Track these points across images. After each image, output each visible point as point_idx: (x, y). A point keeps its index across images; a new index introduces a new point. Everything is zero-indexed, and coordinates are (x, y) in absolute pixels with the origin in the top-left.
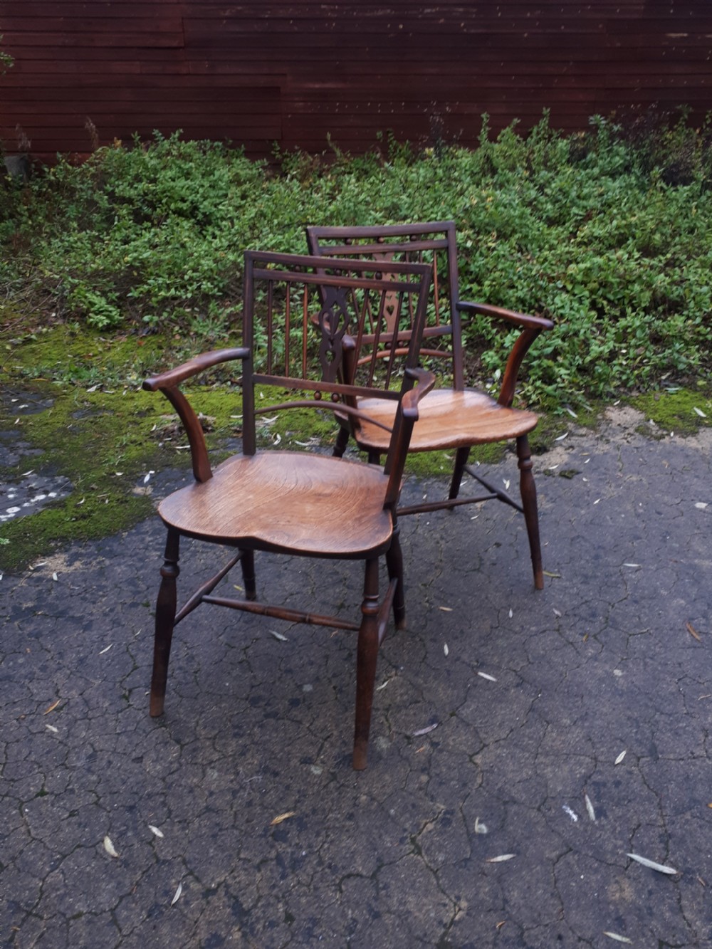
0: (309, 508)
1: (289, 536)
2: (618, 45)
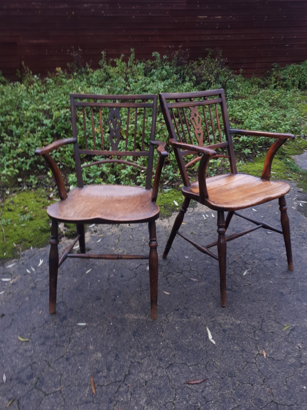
0: (117, 205)
1: (114, 216)
2: (176, 21)
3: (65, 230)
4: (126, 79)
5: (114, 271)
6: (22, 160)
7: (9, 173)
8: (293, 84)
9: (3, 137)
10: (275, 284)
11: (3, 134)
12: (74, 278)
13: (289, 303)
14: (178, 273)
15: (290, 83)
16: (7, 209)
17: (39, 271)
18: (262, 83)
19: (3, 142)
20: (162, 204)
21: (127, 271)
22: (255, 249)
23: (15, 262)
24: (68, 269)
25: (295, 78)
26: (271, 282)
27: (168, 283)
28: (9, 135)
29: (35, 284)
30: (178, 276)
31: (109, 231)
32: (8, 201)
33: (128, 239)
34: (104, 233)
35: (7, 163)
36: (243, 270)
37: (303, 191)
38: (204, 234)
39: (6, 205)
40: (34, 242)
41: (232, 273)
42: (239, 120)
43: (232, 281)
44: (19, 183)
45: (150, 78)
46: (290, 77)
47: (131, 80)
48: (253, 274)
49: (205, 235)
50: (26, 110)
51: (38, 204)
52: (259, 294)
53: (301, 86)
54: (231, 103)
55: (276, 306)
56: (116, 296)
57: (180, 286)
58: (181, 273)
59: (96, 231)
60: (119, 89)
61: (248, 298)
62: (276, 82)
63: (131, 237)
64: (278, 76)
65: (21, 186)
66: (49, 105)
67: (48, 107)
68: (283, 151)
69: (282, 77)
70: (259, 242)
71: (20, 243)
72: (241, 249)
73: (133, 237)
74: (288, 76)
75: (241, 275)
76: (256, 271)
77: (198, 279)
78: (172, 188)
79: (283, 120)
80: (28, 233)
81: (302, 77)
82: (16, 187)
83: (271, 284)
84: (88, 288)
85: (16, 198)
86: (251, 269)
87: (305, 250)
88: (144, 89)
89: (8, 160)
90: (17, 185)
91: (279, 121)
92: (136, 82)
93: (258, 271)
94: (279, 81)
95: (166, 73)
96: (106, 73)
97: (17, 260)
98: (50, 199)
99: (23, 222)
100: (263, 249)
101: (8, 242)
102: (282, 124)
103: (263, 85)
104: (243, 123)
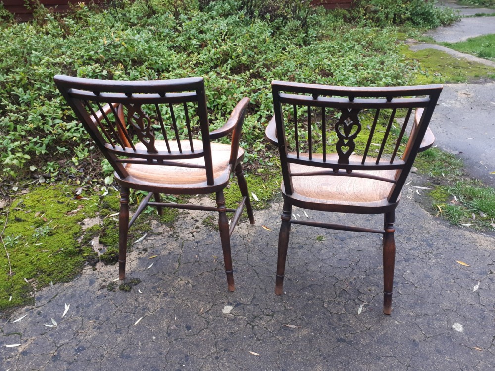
3: (100, 250)
4: (177, 15)
5: (176, 318)
6: (35, 140)
7: (15, 162)
8: (387, 18)
9: (6, 106)
10: (402, 326)
11: (5, 102)
12: (118, 335)
13: (427, 359)
14: (267, 315)
15: (383, 17)
16: (14, 218)
17: (64, 326)
18: (349, 16)
19: (4, 114)
20: (236, 200)
21: (194, 317)
22: (368, 266)
23: (27, 310)
24: (108, 319)
25: (388, 10)
26: (396, 322)
27: (256, 335)
28: (13, 104)
29: (59, 350)
30: (268, 321)
31: (165, 249)
32: (16, 203)
33: (192, 260)
34: (157, 251)
35: (12, 146)
36: (356, 304)
37: (418, 171)
38: (297, 245)
39: (13, 210)
40: (56, 272)
41: (343, 311)
42: (327, 71)
43: (344, 325)
44: (32, 172)
45: (208, 13)
46: (382, 8)
47: (182, 16)
48: (371, 310)
49: (299, 247)
50: (37, 64)
51: (60, 206)
52: (384, 345)
53: (395, 19)
54: (314, 47)
55: (409, 366)
56: (181, 364)
57: (273, 339)
58: (273, 315)
59: (145, 250)
60: (167, 30)
61: (370, 353)
62: (365, 15)
63: (196, 256)
64: (368, 7)
65: (35, 178)
66: (70, 57)
67: (69, 60)
68: (386, 113)
69: (373, 8)
70: (372, 255)
71: (35, 276)
72: (350, 269)
73: (199, 257)
74: (380, 7)
75: (355, 314)
76: (374, 305)
77: (297, 325)
78: (248, 173)
79: (382, 69)
80: (46, 258)
81: (397, 9)
82: (28, 179)
83: (397, 326)
84: (139, 353)
85: (28, 197)
86: (367, 303)
87: (433, 265)
88: (201, 29)
89: (13, 141)
90: (29, 176)
91: (378, 71)
92: (190, 19)
93: (376, 305)
94: (370, 13)
95: (229, 7)
96: (149, 7)
97: (30, 307)
98: (77, 197)
99: (38, 239)
100: (379, 267)
101: (15, 277)
102: (381, 75)
103: (350, 19)
104: (333, 75)
